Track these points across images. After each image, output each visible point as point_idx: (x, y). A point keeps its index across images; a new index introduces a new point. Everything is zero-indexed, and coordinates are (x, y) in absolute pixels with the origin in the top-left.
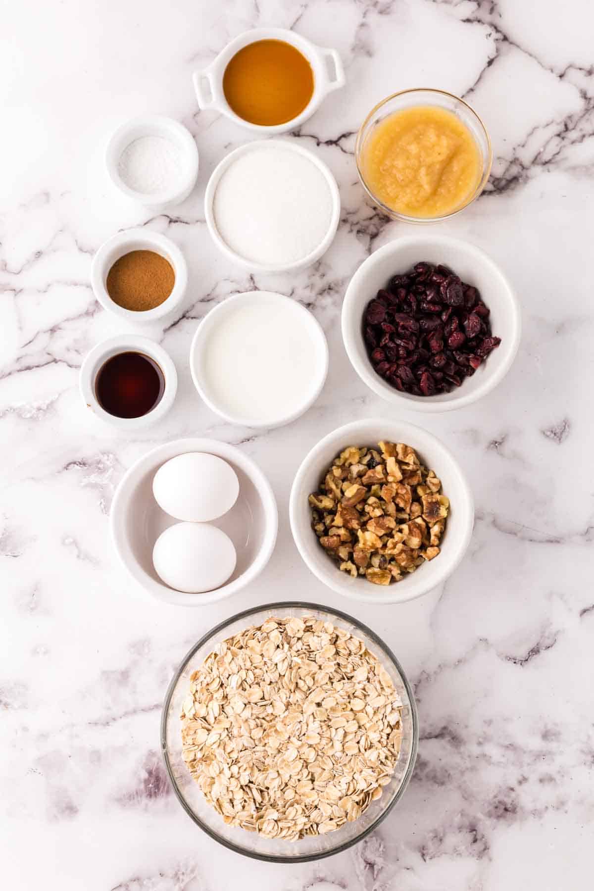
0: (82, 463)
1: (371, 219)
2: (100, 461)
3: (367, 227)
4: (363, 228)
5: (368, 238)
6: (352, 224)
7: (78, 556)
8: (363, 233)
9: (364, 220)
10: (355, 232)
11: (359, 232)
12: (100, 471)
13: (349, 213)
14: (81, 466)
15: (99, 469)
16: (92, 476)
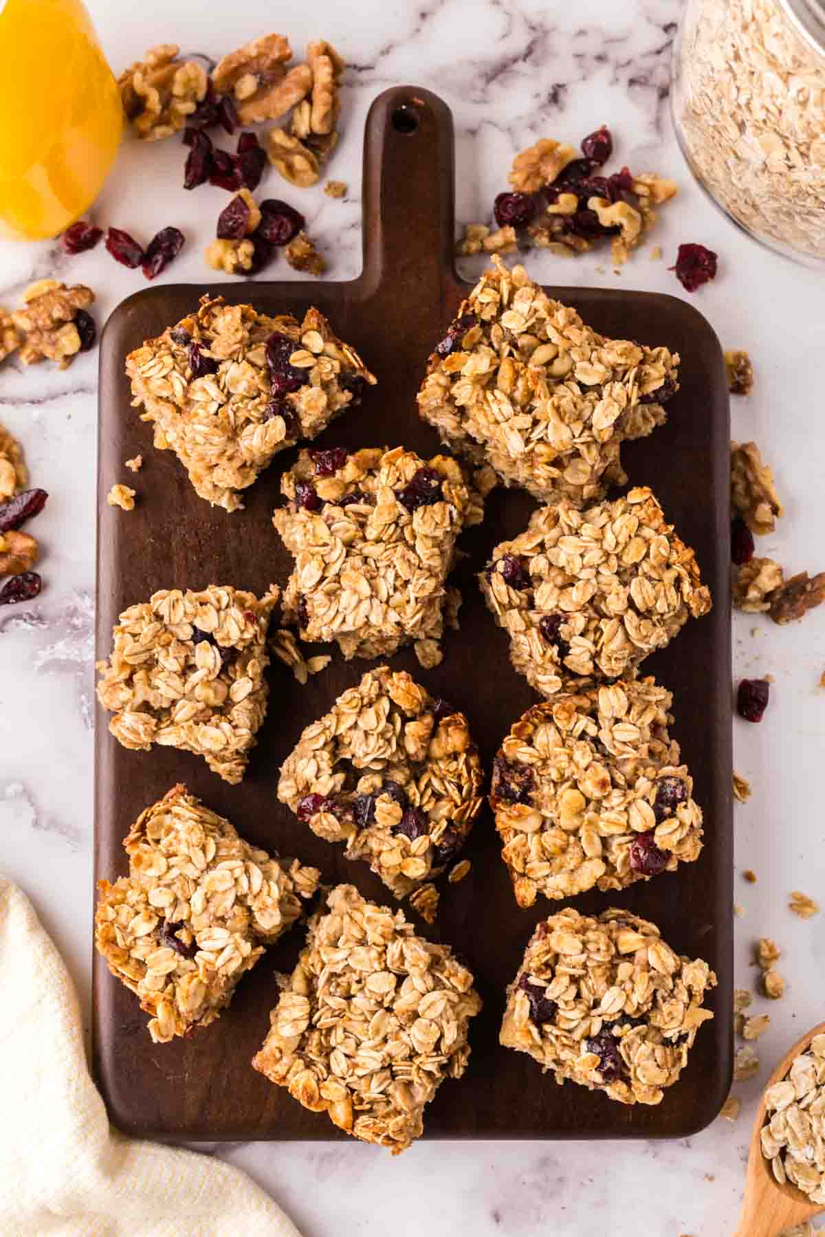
0: (36, 616)
1: (659, 52)
2: (76, 609)
3: (651, 71)
4: (642, 73)
5: (653, 96)
6: (618, 66)
7: (36, 823)
8: (641, 84)
9: (643, 56)
10: (624, 81)
11: (632, 82)
12: (75, 632)
13: (610, 41)
14: (34, 622)
15: (75, 627)
16: (60, 645)
